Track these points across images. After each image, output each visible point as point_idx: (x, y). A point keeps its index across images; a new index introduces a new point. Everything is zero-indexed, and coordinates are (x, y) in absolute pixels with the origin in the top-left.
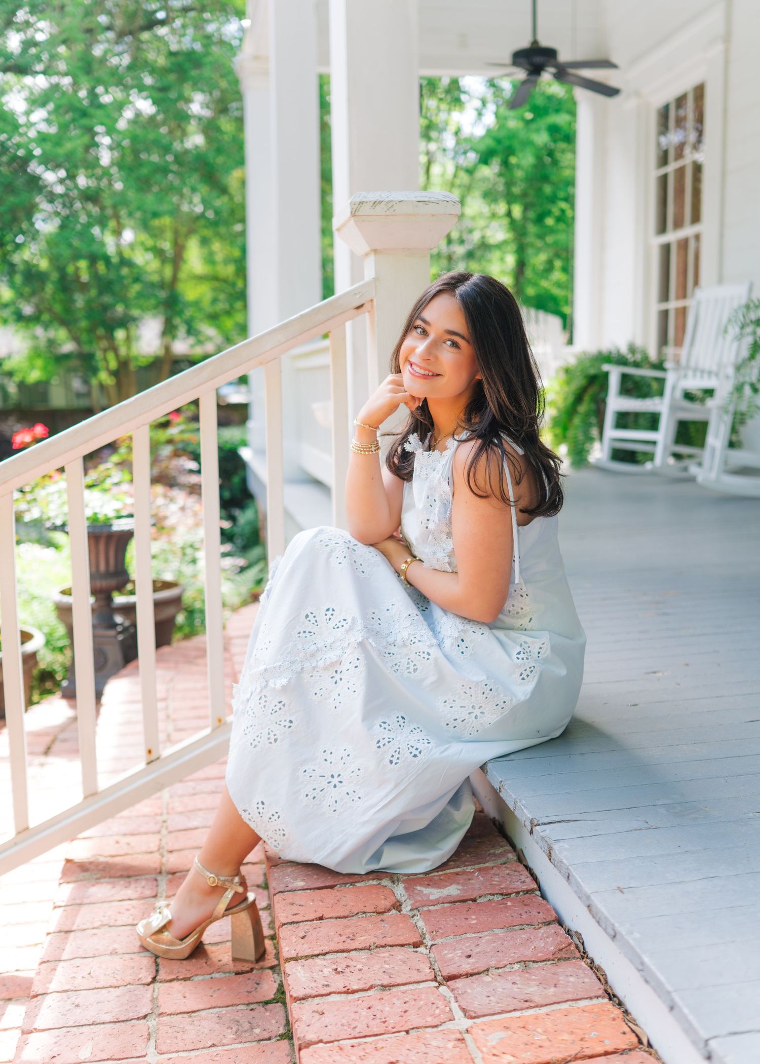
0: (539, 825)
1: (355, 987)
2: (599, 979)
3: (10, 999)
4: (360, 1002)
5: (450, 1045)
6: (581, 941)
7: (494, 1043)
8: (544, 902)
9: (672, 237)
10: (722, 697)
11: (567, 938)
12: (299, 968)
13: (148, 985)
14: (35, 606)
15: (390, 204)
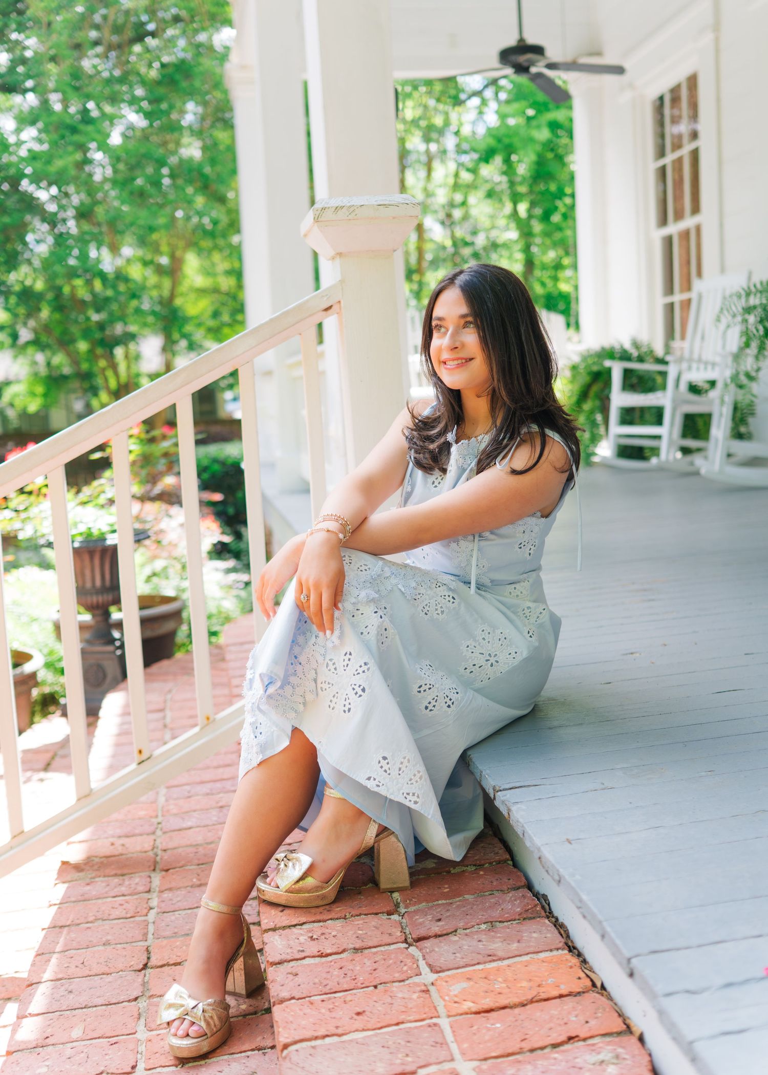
0: (501, 791)
1: (329, 951)
2: (561, 935)
3: (9, 999)
4: (333, 963)
5: (415, 996)
6: (547, 902)
7: (456, 992)
8: (515, 870)
9: (673, 229)
10: (694, 672)
11: (534, 900)
12: (277, 937)
13: (140, 971)
14: (35, 627)
15: (352, 209)
